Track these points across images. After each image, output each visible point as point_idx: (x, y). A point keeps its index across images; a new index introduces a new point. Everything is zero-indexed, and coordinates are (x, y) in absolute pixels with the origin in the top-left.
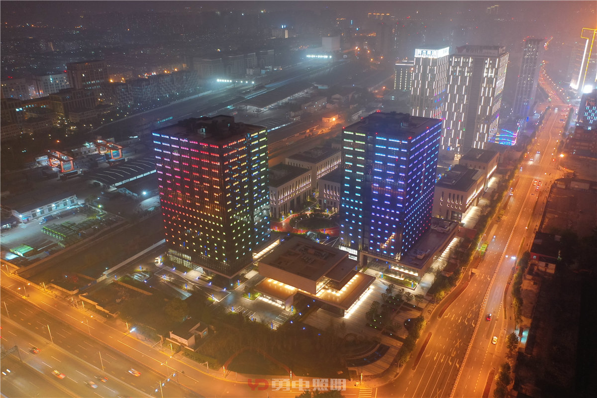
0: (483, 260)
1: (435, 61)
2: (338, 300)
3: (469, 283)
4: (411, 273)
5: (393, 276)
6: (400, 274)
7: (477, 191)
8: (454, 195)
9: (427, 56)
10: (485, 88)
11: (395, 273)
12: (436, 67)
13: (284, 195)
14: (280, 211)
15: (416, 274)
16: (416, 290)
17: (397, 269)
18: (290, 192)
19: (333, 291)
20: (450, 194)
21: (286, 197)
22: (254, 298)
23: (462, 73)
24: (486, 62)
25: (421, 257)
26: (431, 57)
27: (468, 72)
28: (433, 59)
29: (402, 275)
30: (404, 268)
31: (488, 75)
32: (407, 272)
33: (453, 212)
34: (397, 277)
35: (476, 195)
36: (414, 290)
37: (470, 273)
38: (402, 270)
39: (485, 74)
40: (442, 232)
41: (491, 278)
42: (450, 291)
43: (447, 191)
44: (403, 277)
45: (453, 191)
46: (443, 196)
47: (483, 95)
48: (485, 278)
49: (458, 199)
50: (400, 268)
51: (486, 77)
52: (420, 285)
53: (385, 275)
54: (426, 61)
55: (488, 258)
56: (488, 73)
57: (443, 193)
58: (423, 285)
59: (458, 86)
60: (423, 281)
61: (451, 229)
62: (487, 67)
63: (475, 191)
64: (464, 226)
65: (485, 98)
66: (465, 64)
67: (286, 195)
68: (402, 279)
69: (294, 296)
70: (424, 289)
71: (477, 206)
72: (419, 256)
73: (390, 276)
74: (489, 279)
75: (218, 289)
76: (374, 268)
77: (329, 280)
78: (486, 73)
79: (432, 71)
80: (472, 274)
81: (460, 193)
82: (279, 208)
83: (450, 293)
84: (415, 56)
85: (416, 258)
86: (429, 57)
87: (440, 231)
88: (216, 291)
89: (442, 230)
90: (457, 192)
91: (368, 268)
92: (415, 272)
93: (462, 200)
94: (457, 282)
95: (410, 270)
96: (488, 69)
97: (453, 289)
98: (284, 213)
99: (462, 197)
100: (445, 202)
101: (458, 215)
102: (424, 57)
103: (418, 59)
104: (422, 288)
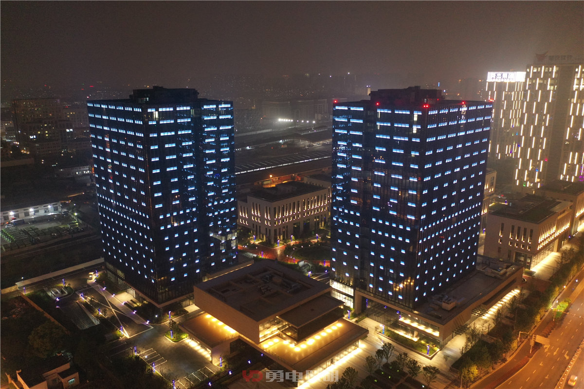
0: (559, 326)
1: (512, 86)
2: (297, 359)
3: (531, 360)
4: (429, 331)
5: (402, 333)
6: (412, 330)
7: (558, 228)
8: (519, 228)
9: (502, 80)
10: (575, 105)
11: (406, 328)
12: (513, 93)
13: (283, 214)
14: (275, 235)
15: (437, 334)
16: (434, 359)
17: (408, 322)
18: (293, 212)
19: (291, 343)
20: (513, 228)
21: (286, 218)
22: (178, 339)
23: (543, 86)
24: (577, 70)
25: (449, 307)
26: (507, 81)
27: (551, 85)
28: (510, 83)
29: (416, 333)
30: (418, 321)
31: (579, 88)
32: (422, 328)
33: (518, 255)
34: (409, 336)
35: (557, 234)
36: (431, 359)
37: (532, 344)
38: (415, 325)
39: (575, 87)
40: (493, 275)
41: (571, 356)
42: (493, 369)
43: (509, 222)
44: (416, 337)
45: (517, 223)
46: (502, 230)
47: (573, 114)
48: (561, 354)
49: (525, 235)
50: (413, 320)
51: (576, 90)
52: (443, 353)
53: (388, 331)
54: (501, 86)
55: (568, 324)
56: (579, 84)
57: (503, 224)
58: (448, 352)
59: (538, 103)
60: (450, 347)
61: (508, 273)
62: (578, 77)
63: (555, 228)
64: (534, 275)
65: (576, 117)
66: (548, 75)
67: (287, 214)
68: (415, 339)
69: (231, 344)
70: (449, 359)
71: (558, 251)
72: (444, 305)
73: (397, 332)
74: (567, 358)
75: (139, 321)
76: (374, 317)
77: (288, 325)
78: (577, 85)
79: (508, 97)
80: (537, 345)
81: (529, 225)
82: (275, 231)
83: (492, 372)
84: (487, 81)
85: (441, 308)
86: (505, 81)
87: (489, 274)
88: (135, 323)
89: (492, 273)
90: (524, 224)
91: (367, 316)
92: (435, 329)
93: (531, 236)
94: (508, 354)
95: (427, 325)
96: (579, 79)
97: (499, 366)
98: (284, 239)
99: (532, 231)
100: (505, 239)
101: (525, 260)
102: (499, 81)
103: (491, 84)
104: (446, 357)
